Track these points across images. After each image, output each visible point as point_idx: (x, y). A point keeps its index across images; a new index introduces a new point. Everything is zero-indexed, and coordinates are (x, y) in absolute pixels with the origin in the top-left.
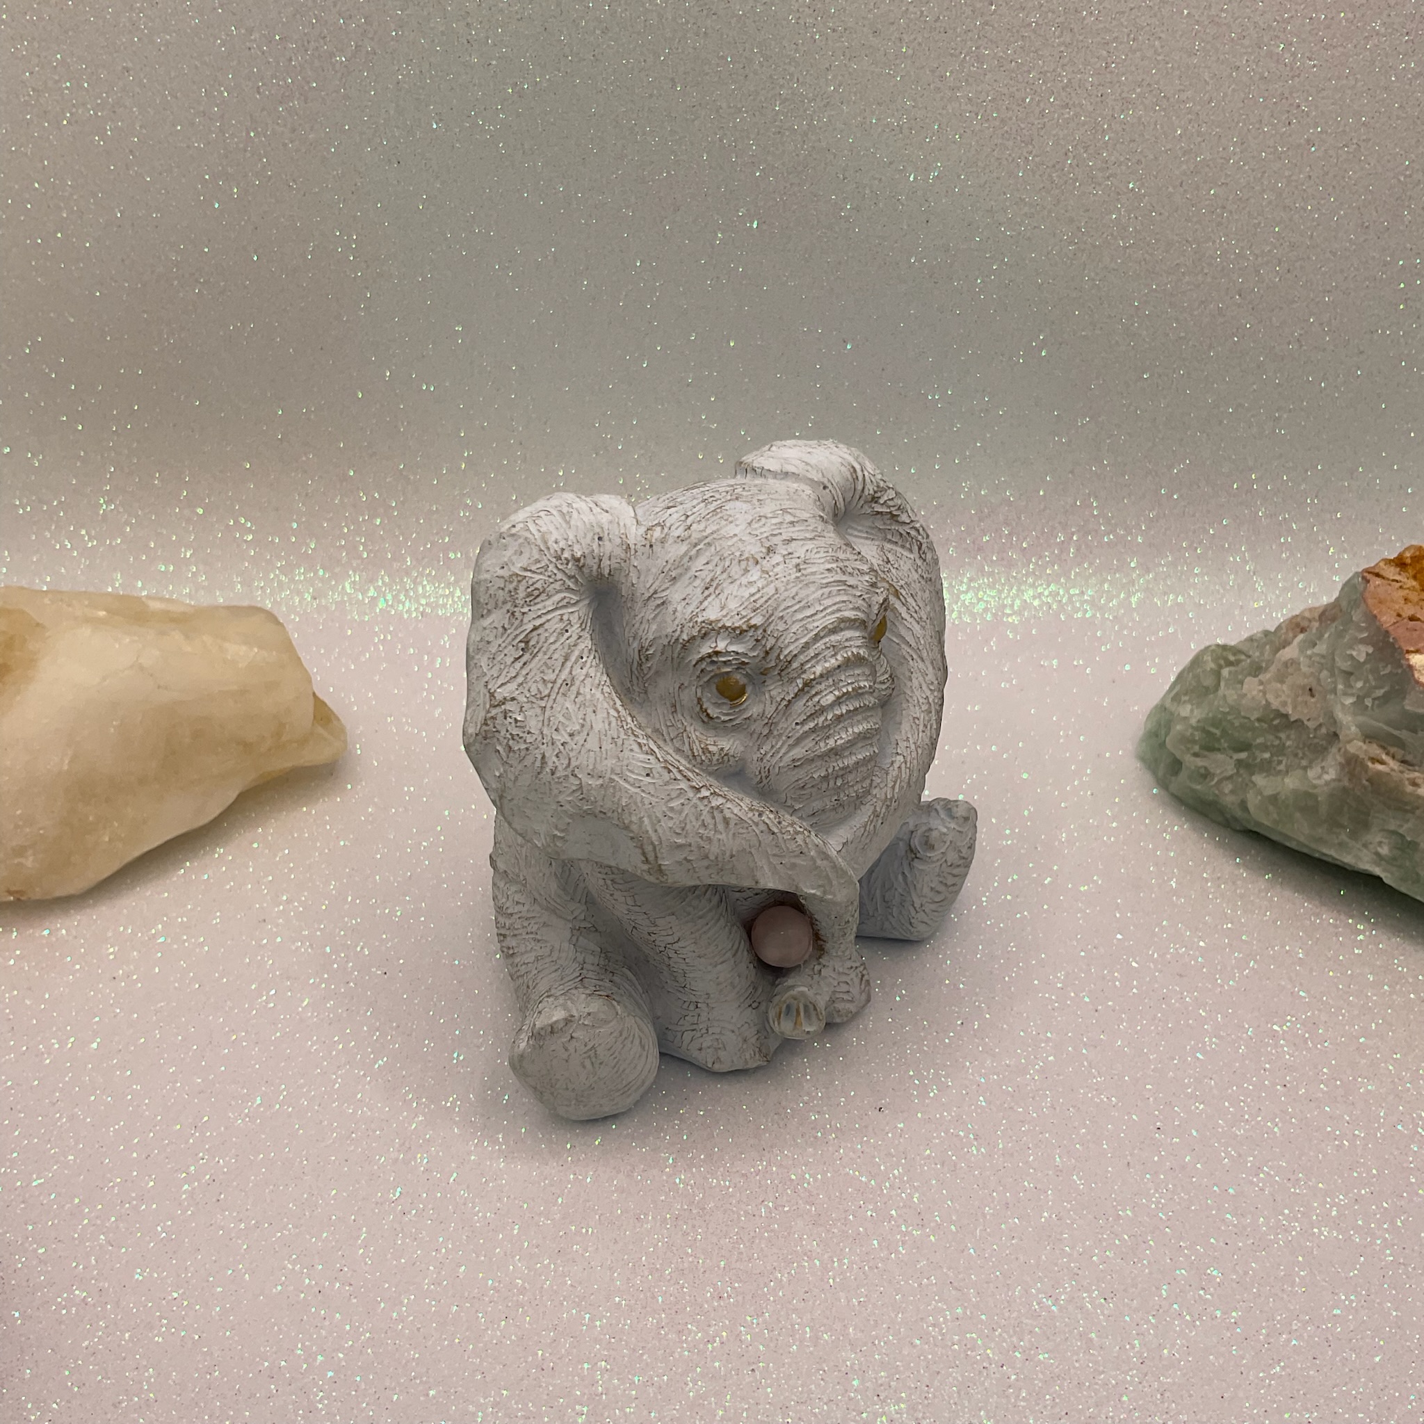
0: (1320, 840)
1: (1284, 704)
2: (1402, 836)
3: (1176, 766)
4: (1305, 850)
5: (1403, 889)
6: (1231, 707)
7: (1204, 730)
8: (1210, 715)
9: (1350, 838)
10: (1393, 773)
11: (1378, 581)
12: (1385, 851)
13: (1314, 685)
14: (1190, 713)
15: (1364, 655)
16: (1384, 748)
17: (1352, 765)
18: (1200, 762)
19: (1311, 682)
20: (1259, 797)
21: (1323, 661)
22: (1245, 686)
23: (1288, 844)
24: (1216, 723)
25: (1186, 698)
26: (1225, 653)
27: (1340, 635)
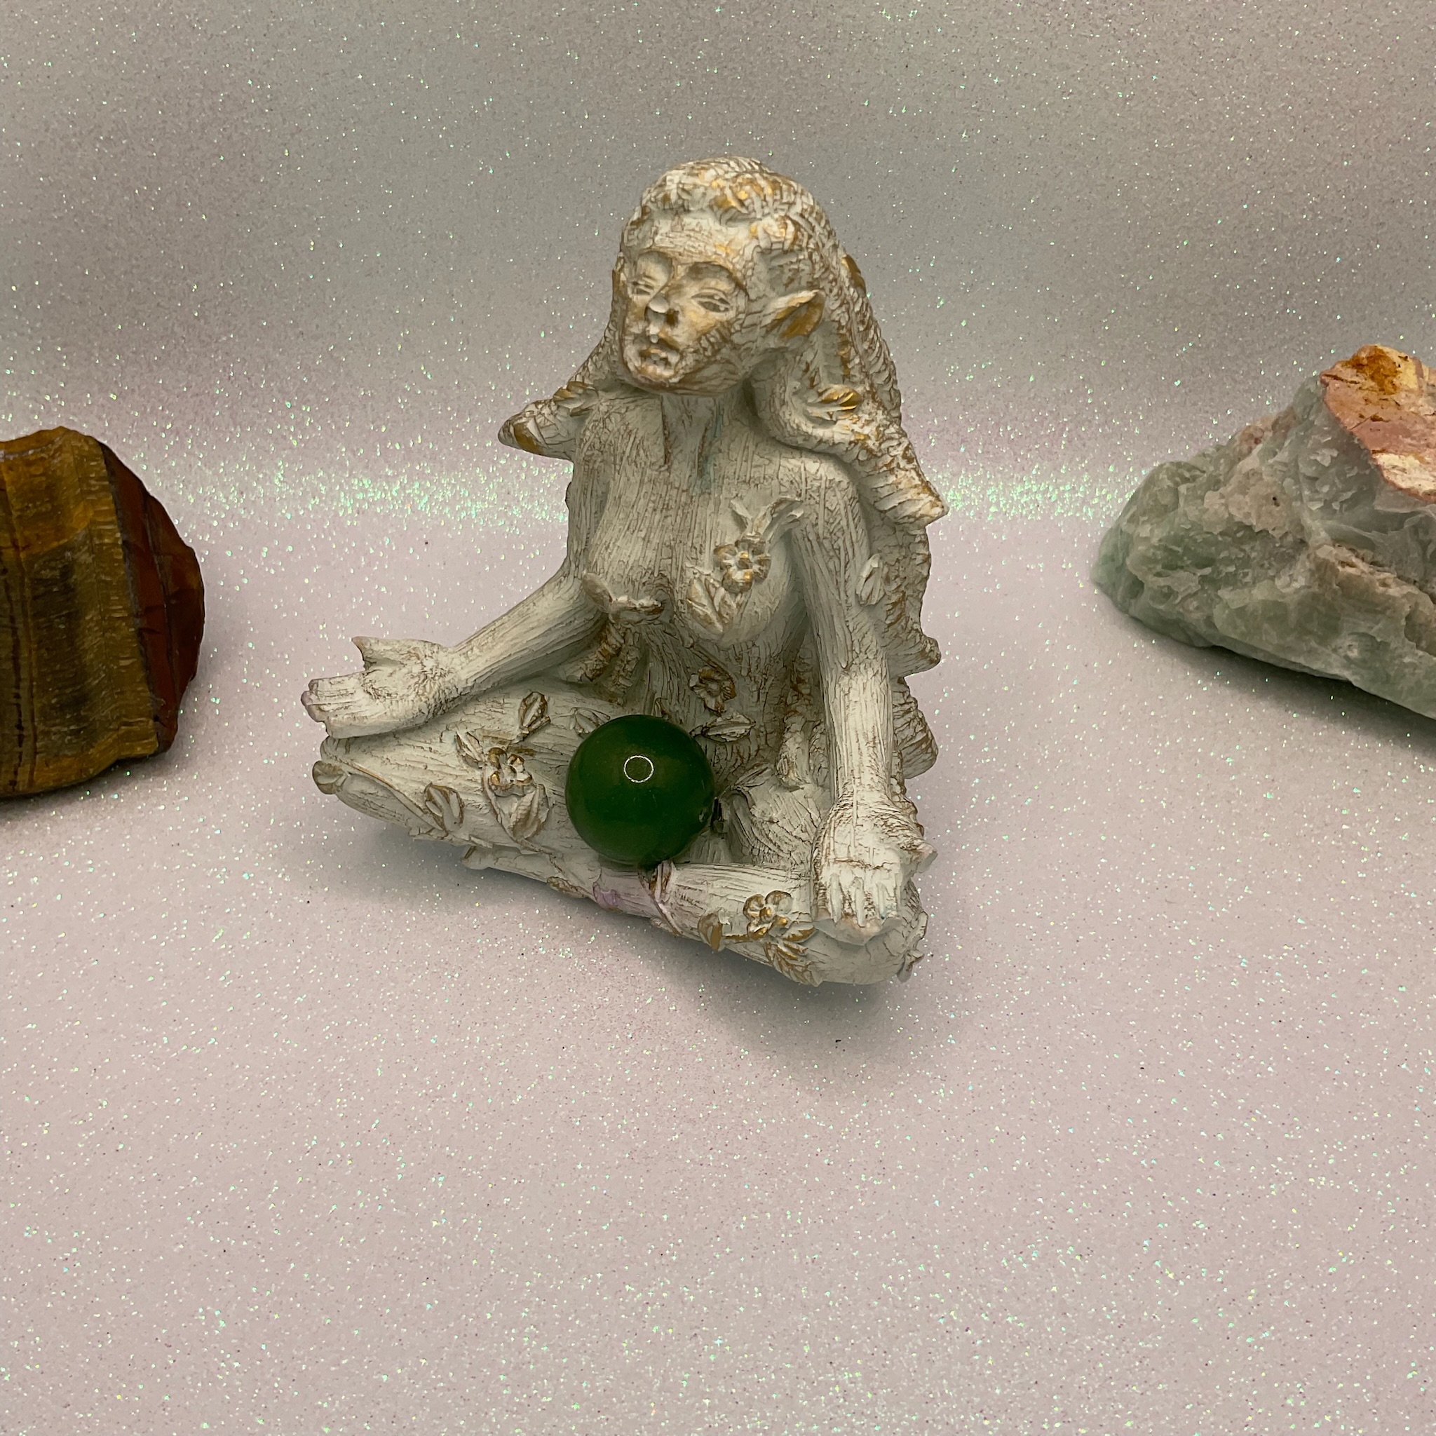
0: (1290, 649)
1: (1248, 515)
2: (1373, 638)
3: (1137, 587)
4: (1271, 661)
5: (1373, 691)
6: (1193, 523)
7: (1166, 549)
8: (1172, 533)
9: (1320, 644)
10: (1363, 575)
11: (1337, 384)
12: (1354, 654)
13: (1278, 494)
14: (1151, 533)
15: (1329, 458)
16: (1352, 550)
17: (1322, 570)
18: (1162, 582)
19: (1275, 490)
20: (1227, 611)
21: (1285, 469)
22: (1206, 501)
23: (1254, 656)
24: (1178, 540)
25: (1146, 518)
26: (1180, 471)
27: (1301, 441)
